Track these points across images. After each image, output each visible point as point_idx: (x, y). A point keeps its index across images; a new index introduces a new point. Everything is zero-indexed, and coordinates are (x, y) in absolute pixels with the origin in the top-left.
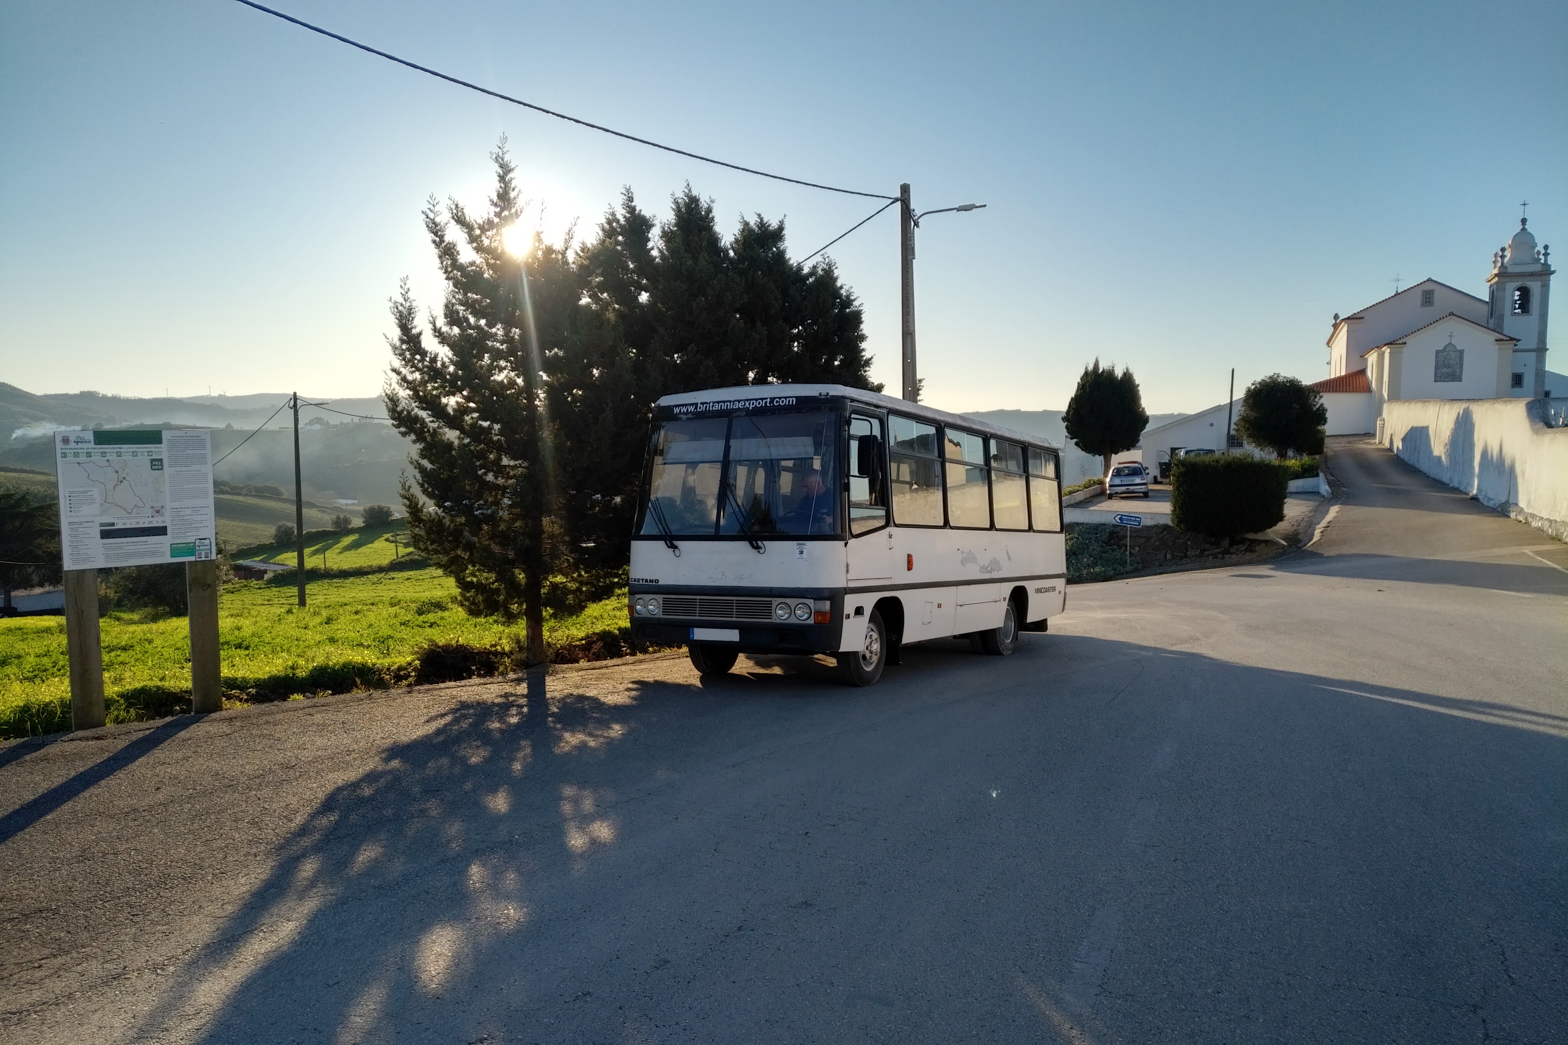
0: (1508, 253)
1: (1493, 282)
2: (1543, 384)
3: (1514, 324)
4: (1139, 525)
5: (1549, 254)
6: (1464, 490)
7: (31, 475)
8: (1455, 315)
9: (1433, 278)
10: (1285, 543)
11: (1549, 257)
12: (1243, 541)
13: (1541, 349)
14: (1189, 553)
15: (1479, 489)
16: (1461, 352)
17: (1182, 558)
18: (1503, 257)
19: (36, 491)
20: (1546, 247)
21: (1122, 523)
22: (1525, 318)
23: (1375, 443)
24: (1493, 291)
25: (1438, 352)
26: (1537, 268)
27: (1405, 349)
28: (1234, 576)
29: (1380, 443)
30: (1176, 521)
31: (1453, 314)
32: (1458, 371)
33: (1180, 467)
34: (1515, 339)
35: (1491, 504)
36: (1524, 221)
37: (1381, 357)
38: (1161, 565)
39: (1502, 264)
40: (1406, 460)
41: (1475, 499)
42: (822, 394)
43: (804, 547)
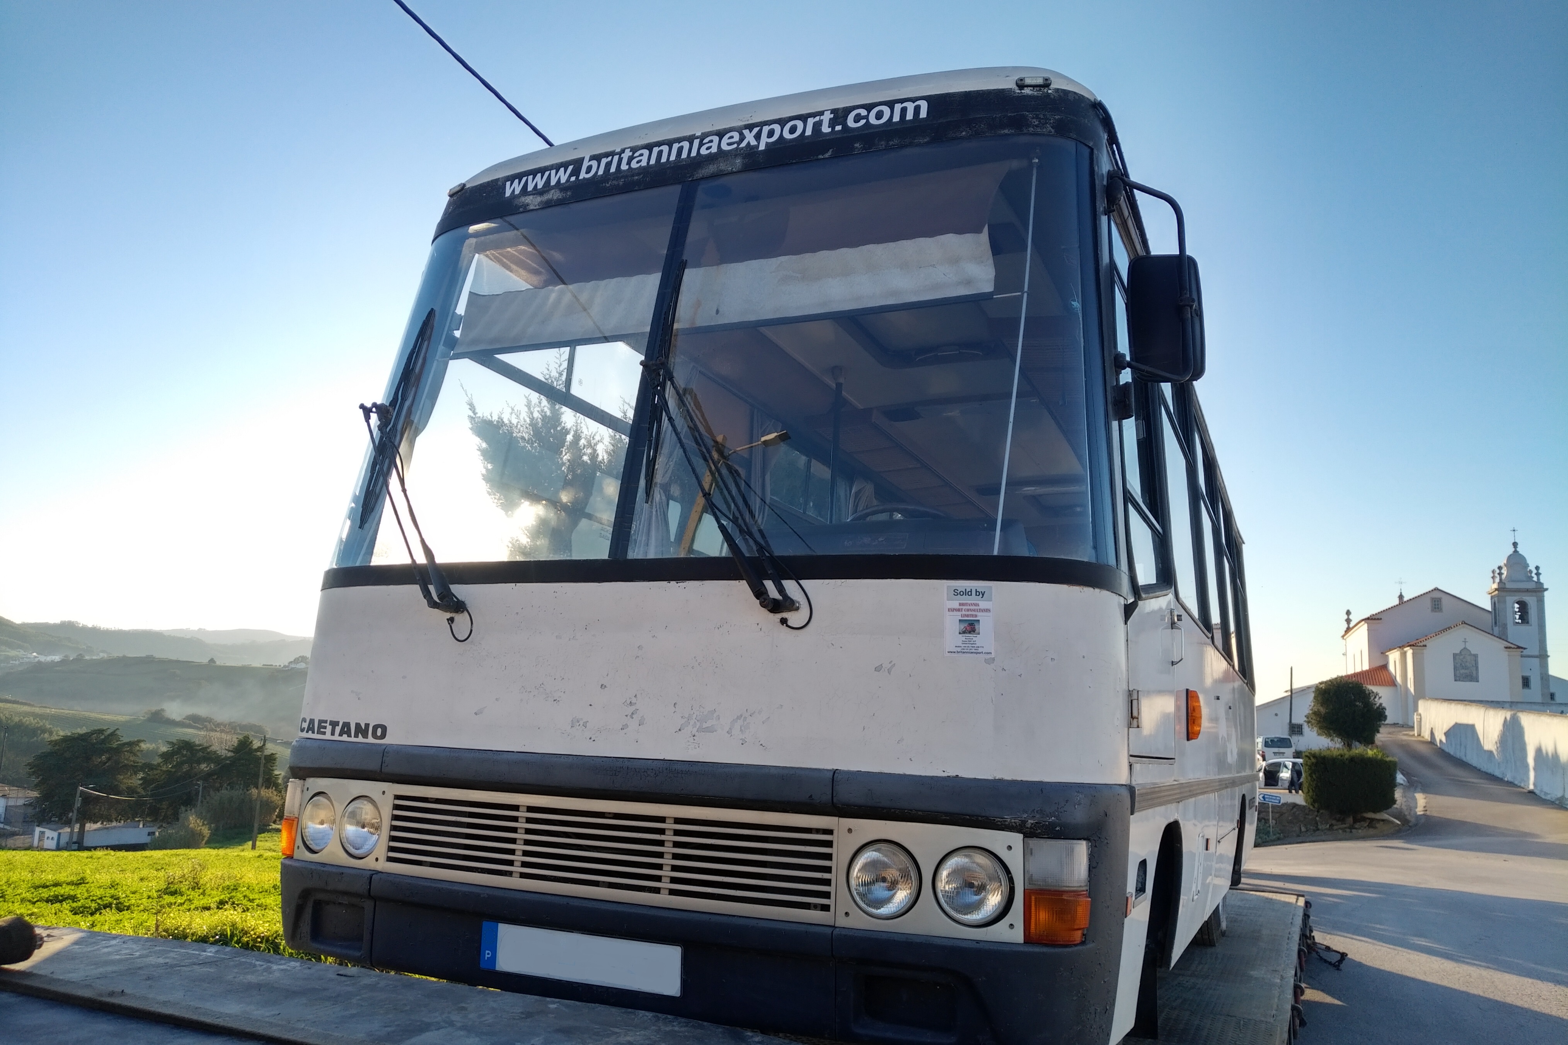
0: (1504, 571)
1: (1493, 594)
2: (1548, 687)
3: (1517, 633)
4: (1279, 803)
5: (1541, 574)
6: (1519, 785)
7: (15, 706)
8: (1466, 624)
9: (1440, 588)
10: (1399, 822)
11: (1541, 577)
12: (1364, 819)
13: (1543, 656)
14: (1320, 827)
15: (1535, 785)
16: (1476, 656)
17: (1315, 831)
18: (1500, 574)
19: (28, 722)
20: (1537, 568)
21: (1265, 800)
22: (1524, 628)
23: (1414, 735)
24: (1495, 603)
25: (1455, 655)
26: (1531, 586)
27: (1426, 651)
28: (1377, 847)
29: (1419, 735)
30: (1310, 800)
31: (1465, 623)
32: (1474, 673)
33: (1312, 758)
34: (1522, 648)
35: (1548, 797)
36: (1515, 544)
37: (1404, 656)
38: (1298, 836)
39: (1501, 579)
40: (1452, 753)
41: (1531, 792)
42: (1028, 81)
43: (983, 604)
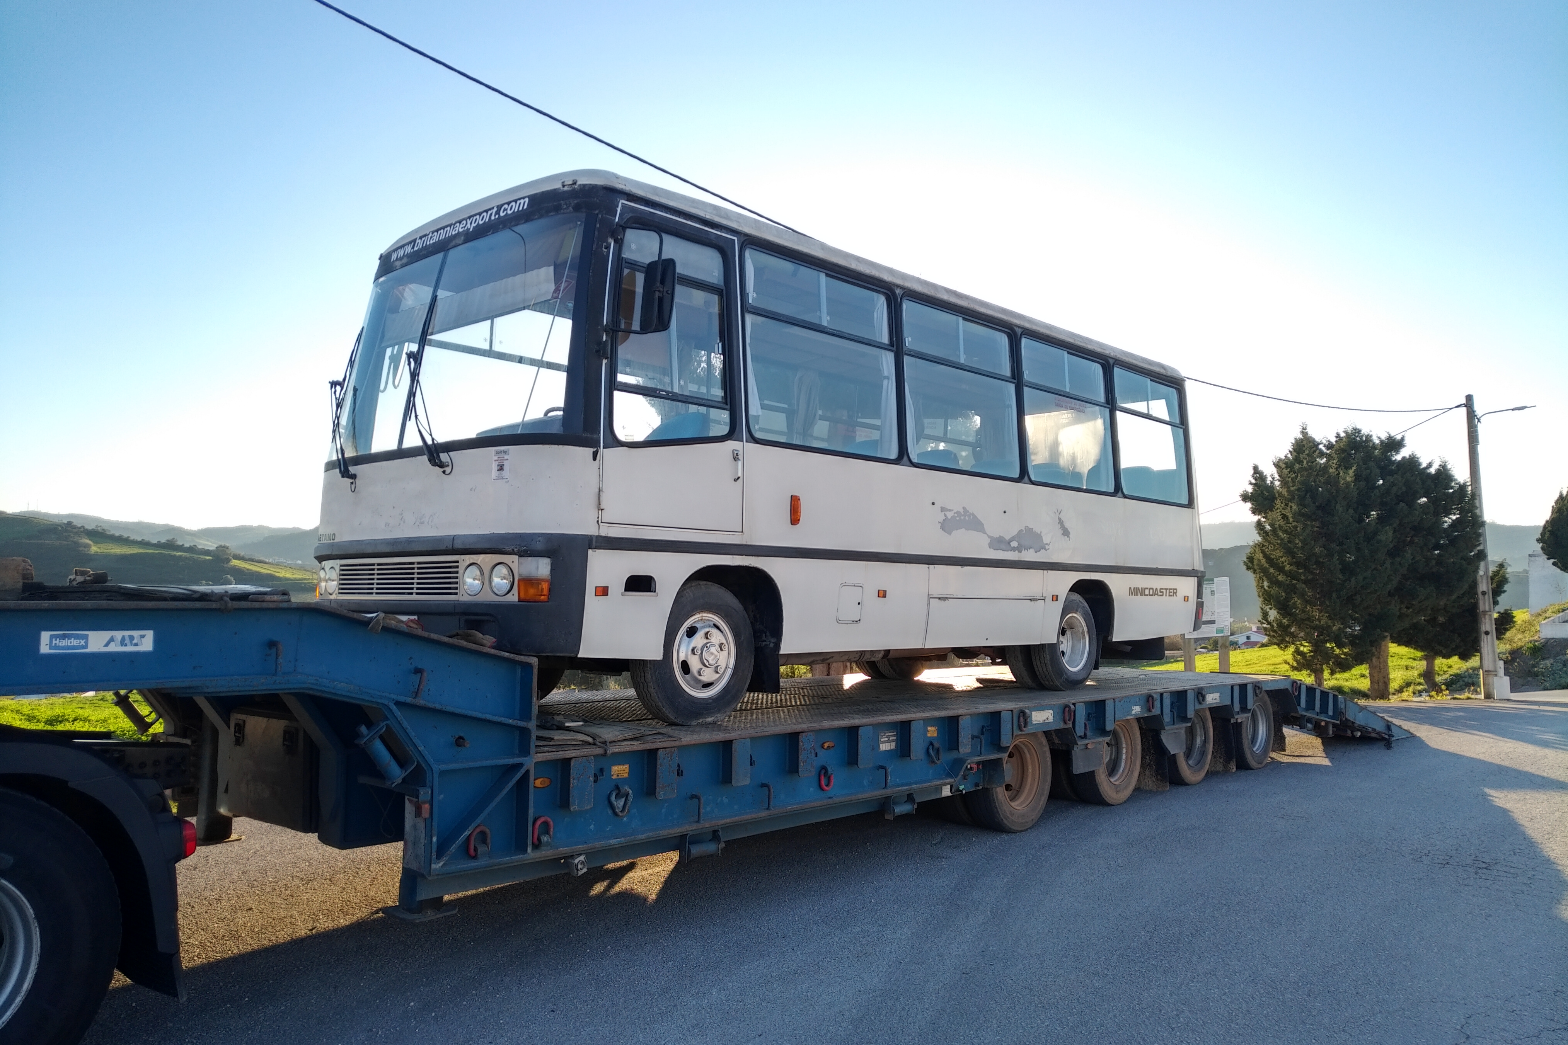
42: (566, 183)
43: (506, 457)
